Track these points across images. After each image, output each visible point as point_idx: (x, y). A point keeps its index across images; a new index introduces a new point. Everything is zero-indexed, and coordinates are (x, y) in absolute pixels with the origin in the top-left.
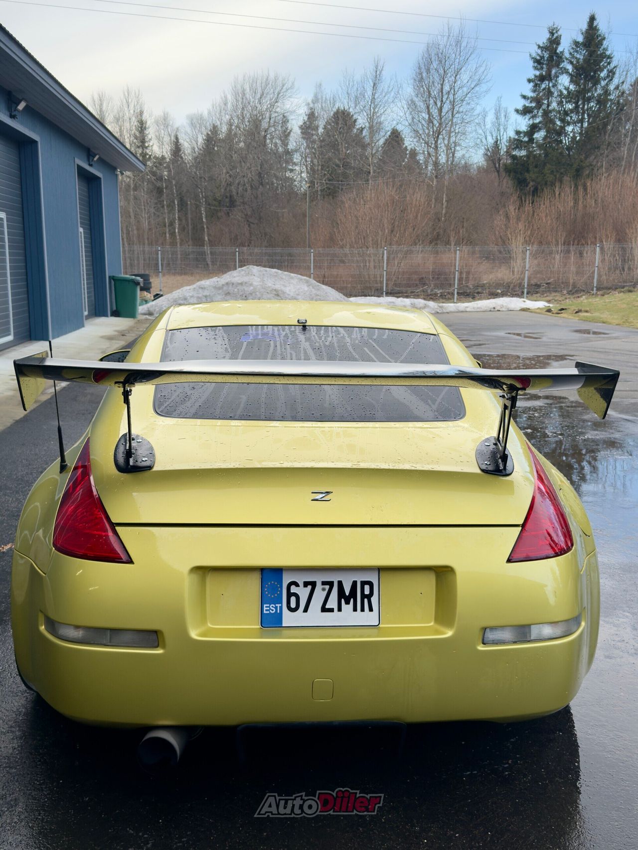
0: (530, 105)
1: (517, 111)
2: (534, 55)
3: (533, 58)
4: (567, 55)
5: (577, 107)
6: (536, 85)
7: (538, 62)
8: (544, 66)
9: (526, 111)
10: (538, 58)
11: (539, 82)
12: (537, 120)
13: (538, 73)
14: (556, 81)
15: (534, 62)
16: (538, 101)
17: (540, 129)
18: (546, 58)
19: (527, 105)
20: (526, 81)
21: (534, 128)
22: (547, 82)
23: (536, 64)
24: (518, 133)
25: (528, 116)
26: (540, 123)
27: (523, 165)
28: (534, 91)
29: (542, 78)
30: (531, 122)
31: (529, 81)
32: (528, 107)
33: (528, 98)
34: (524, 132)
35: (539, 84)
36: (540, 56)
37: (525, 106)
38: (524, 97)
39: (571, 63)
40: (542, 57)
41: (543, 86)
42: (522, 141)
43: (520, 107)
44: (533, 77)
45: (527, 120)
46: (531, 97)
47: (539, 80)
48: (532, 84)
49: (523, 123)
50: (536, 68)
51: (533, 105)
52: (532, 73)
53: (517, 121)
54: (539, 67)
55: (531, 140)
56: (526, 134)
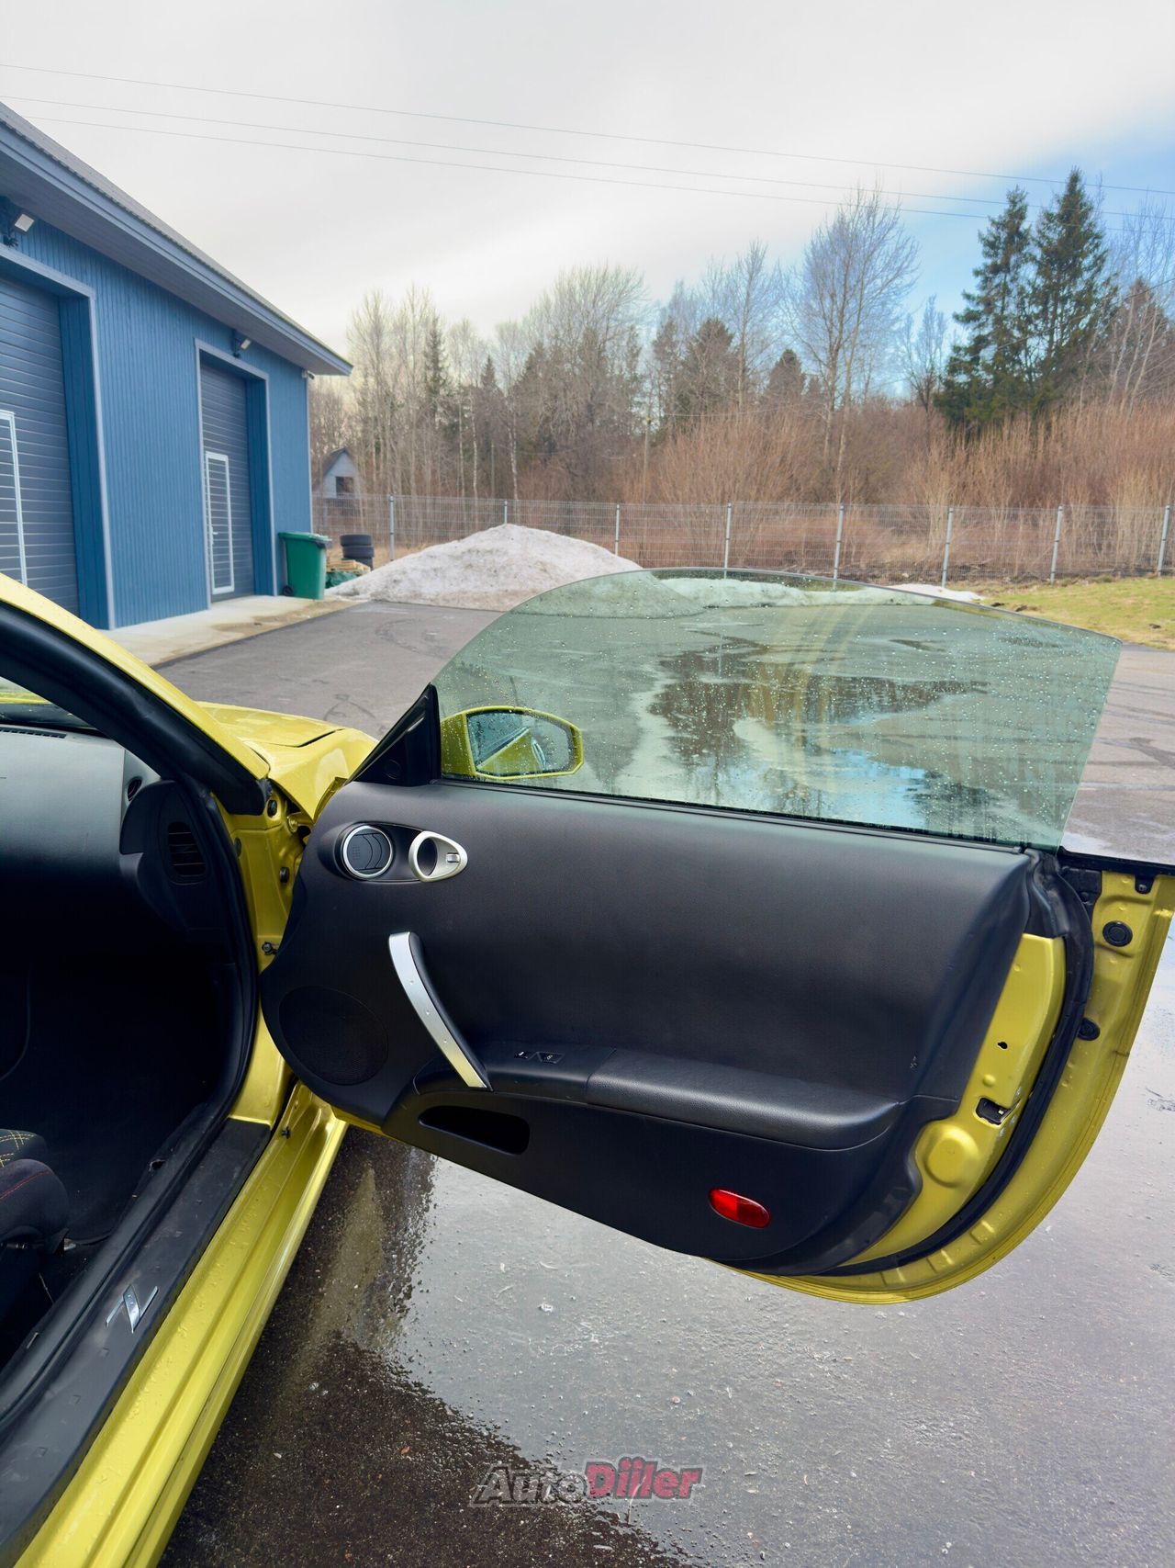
0: (977, 309)
1: (956, 317)
2: (985, 233)
3: (983, 239)
4: (1034, 234)
5: (1045, 310)
6: (987, 280)
7: (991, 245)
8: (1000, 251)
9: (969, 318)
10: (992, 239)
11: (991, 275)
12: (986, 331)
13: (989, 261)
14: (1016, 273)
15: (985, 245)
16: (988, 303)
17: (988, 344)
18: (1002, 240)
19: (972, 308)
20: (972, 274)
21: (980, 342)
22: (1003, 275)
23: (987, 249)
24: (957, 349)
25: (973, 324)
26: (988, 335)
27: (961, 395)
28: (984, 288)
29: (995, 269)
30: (976, 333)
31: (977, 273)
32: (973, 311)
33: (974, 299)
34: (966, 349)
35: (991, 278)
36: (995, 237)
37: (968, 309)
38: (968, 297)
39: (1040, 245)
40: (997, 238)
41: (997, 281)
42: (962, 361)
43: (961, 311)
44: (982, 268)
45: (970, 330)
46: (978, 297)
47: (992, 272)
48: (980, 278)
49: (964, 336)
50: (987, 255)
51: (981, 308)
52: (981, 261)
53: (957, 332)
54: (992, 252)
55: (976, 360)
56: (968, 350)
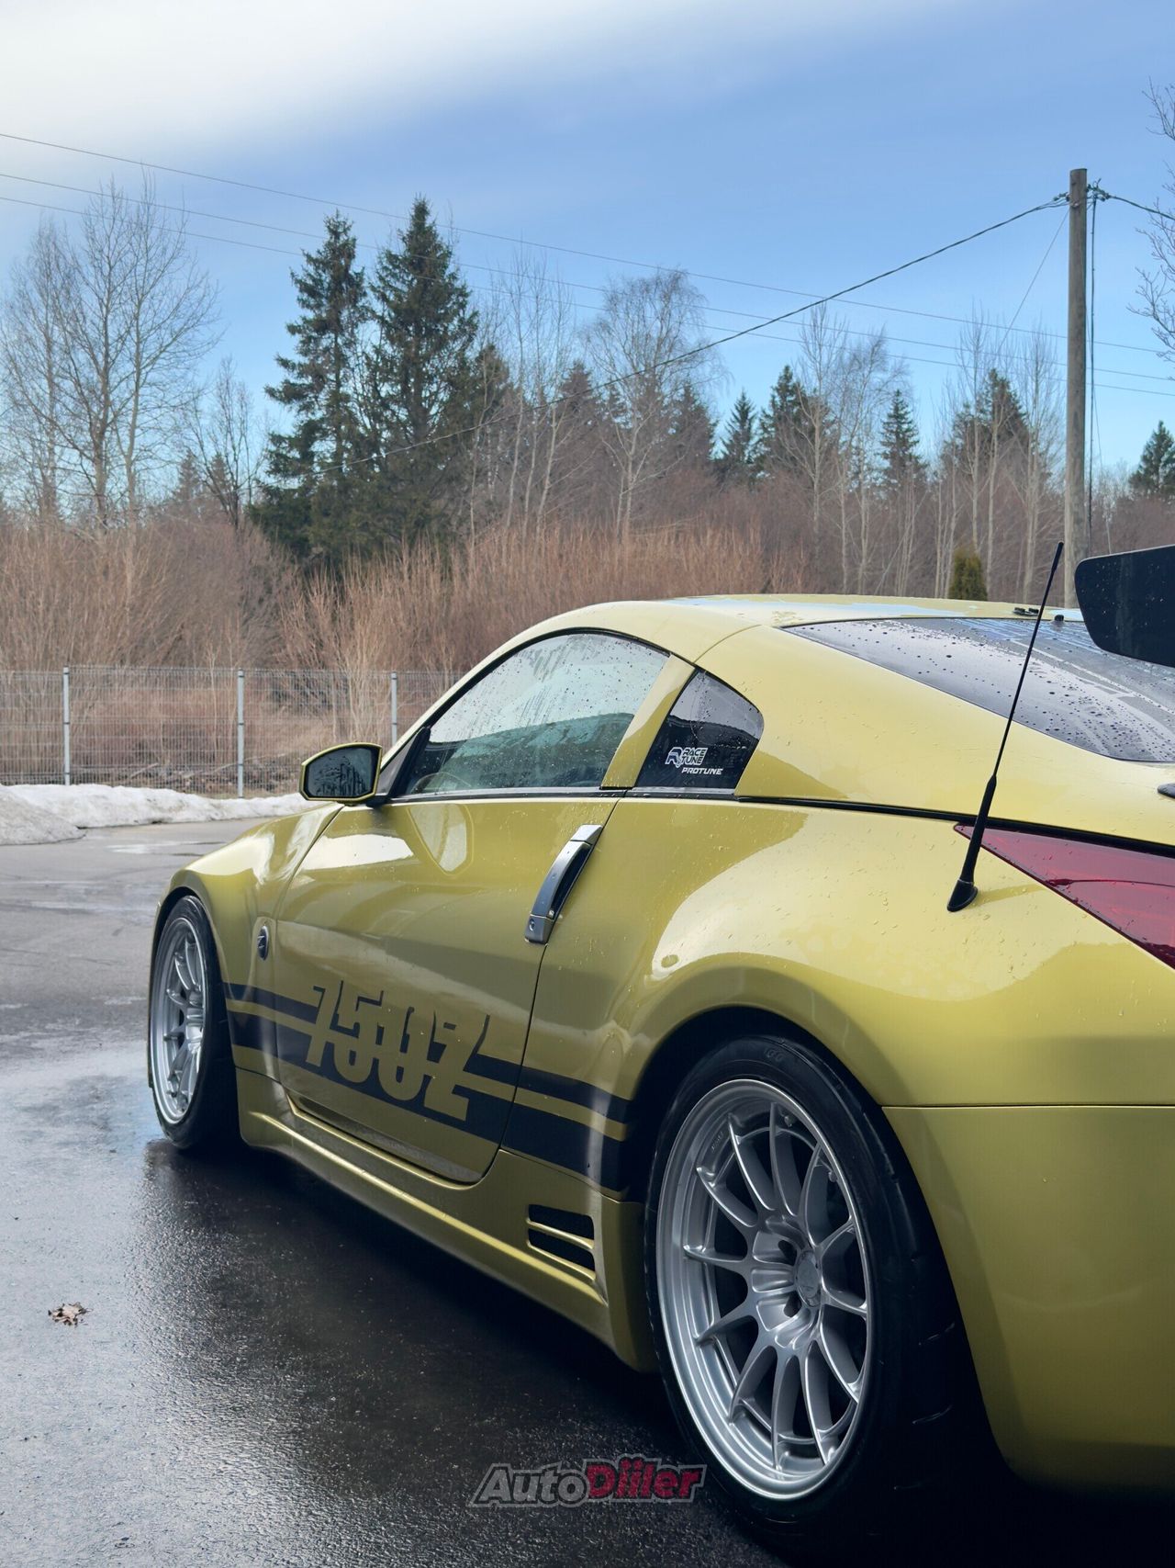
0: (299, 382)
2: (301, 275)
3: (298, 281)
4: (371, 278)
5: (405, 390)
6: (307, 340)
7: (310, 290)
8: (324, 300)
9: (290, 394)
10: (310, 282)
11: (315, 334)
12: (319, 415)
13: (310, 314)
14: (352, 334)
15: (301, 291)
16: (316, 374)
17: (325, 435)
18: (326, 285)
19: (292, 381)
20: (286, 330)
21: (310, 432)
22: (333, 335)
23: (305, 296)
24: (277, 439)
25: (296, 405)
26: (322, 420)
27: (295, 510)
28: (305, 353)
29: (322, 326)
30: (304, 417)
31: (293, 329)
32: (293, 385)
33: (294, 367)
34: (290, 438)
35: (315, 339)
36: (314, 280)
37: (287, 382)
38: (285, 363)
39: (384, 298)
40: (318, 282)
41: (326, 341)
42: (286, 458)
43: (277, 384)
44: (300, 322)
45: (294, 412)
46: (300, 365)
47: (317, 331)
48: (298, 337)
49: (288, 420)
50: (305, 304)
51: (308, 380)
52: (298, 313)
53: (271, 415)
54: (312, 302)
55: (308, 456)
56: (293, 442)
